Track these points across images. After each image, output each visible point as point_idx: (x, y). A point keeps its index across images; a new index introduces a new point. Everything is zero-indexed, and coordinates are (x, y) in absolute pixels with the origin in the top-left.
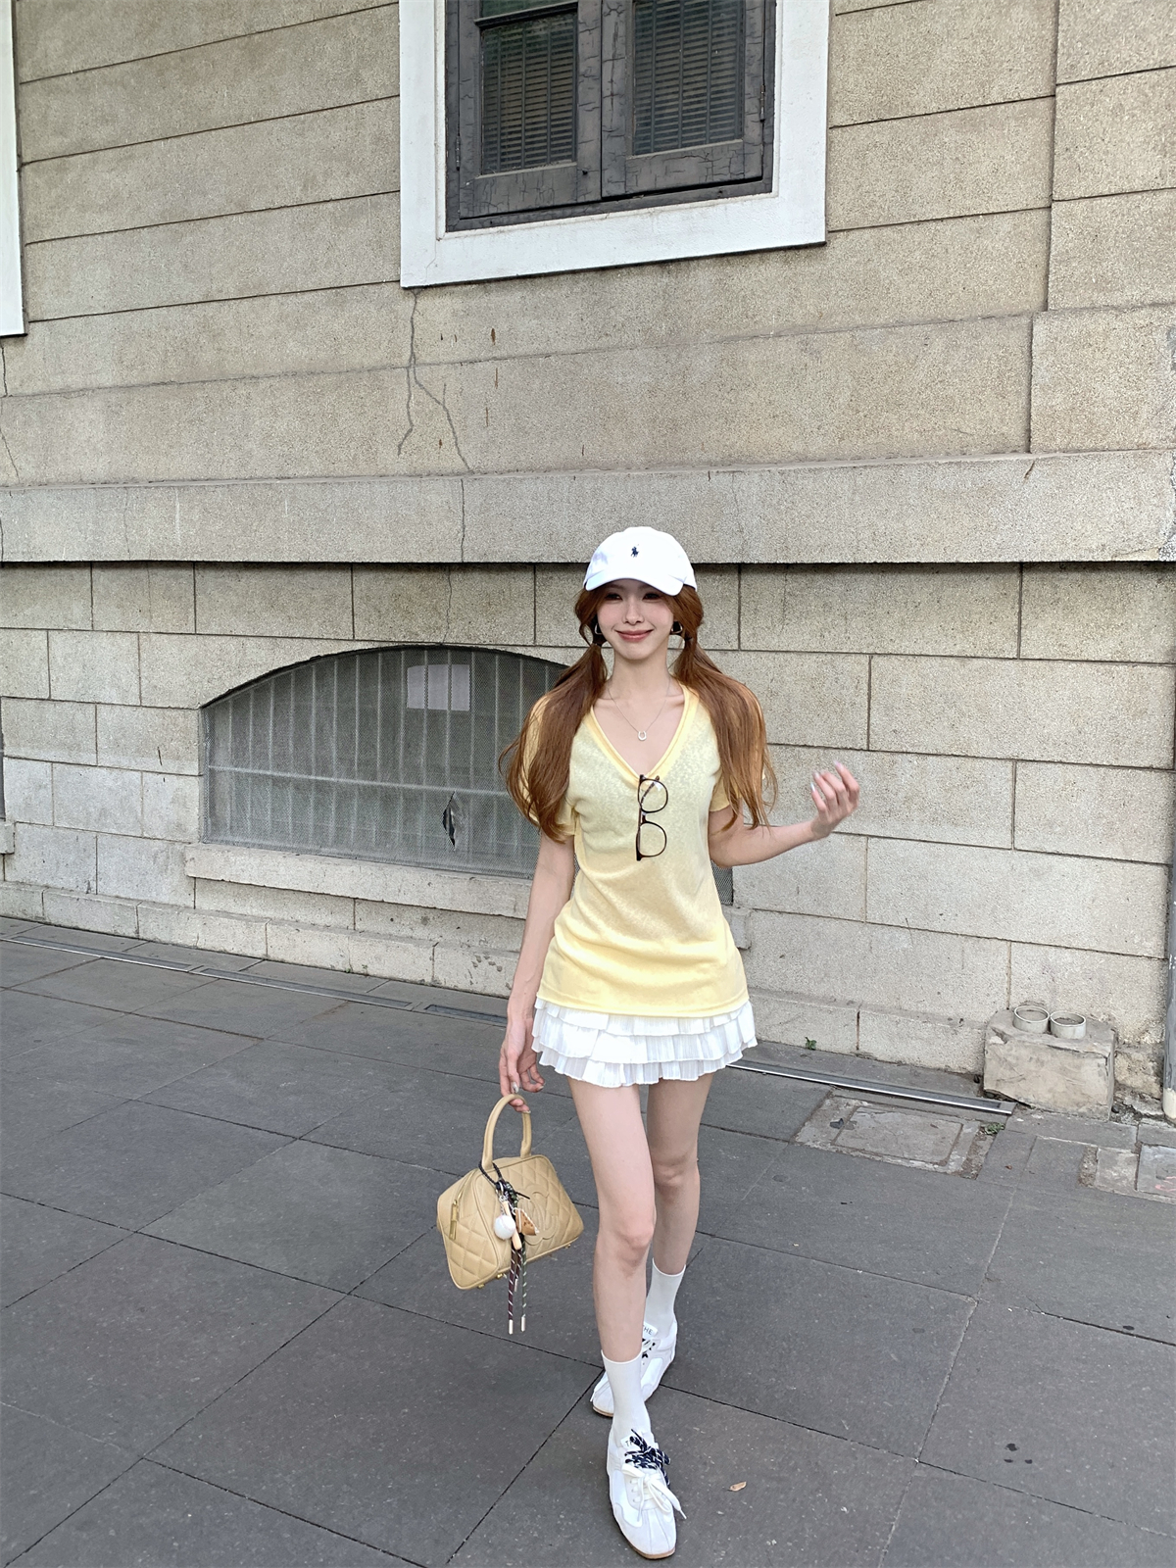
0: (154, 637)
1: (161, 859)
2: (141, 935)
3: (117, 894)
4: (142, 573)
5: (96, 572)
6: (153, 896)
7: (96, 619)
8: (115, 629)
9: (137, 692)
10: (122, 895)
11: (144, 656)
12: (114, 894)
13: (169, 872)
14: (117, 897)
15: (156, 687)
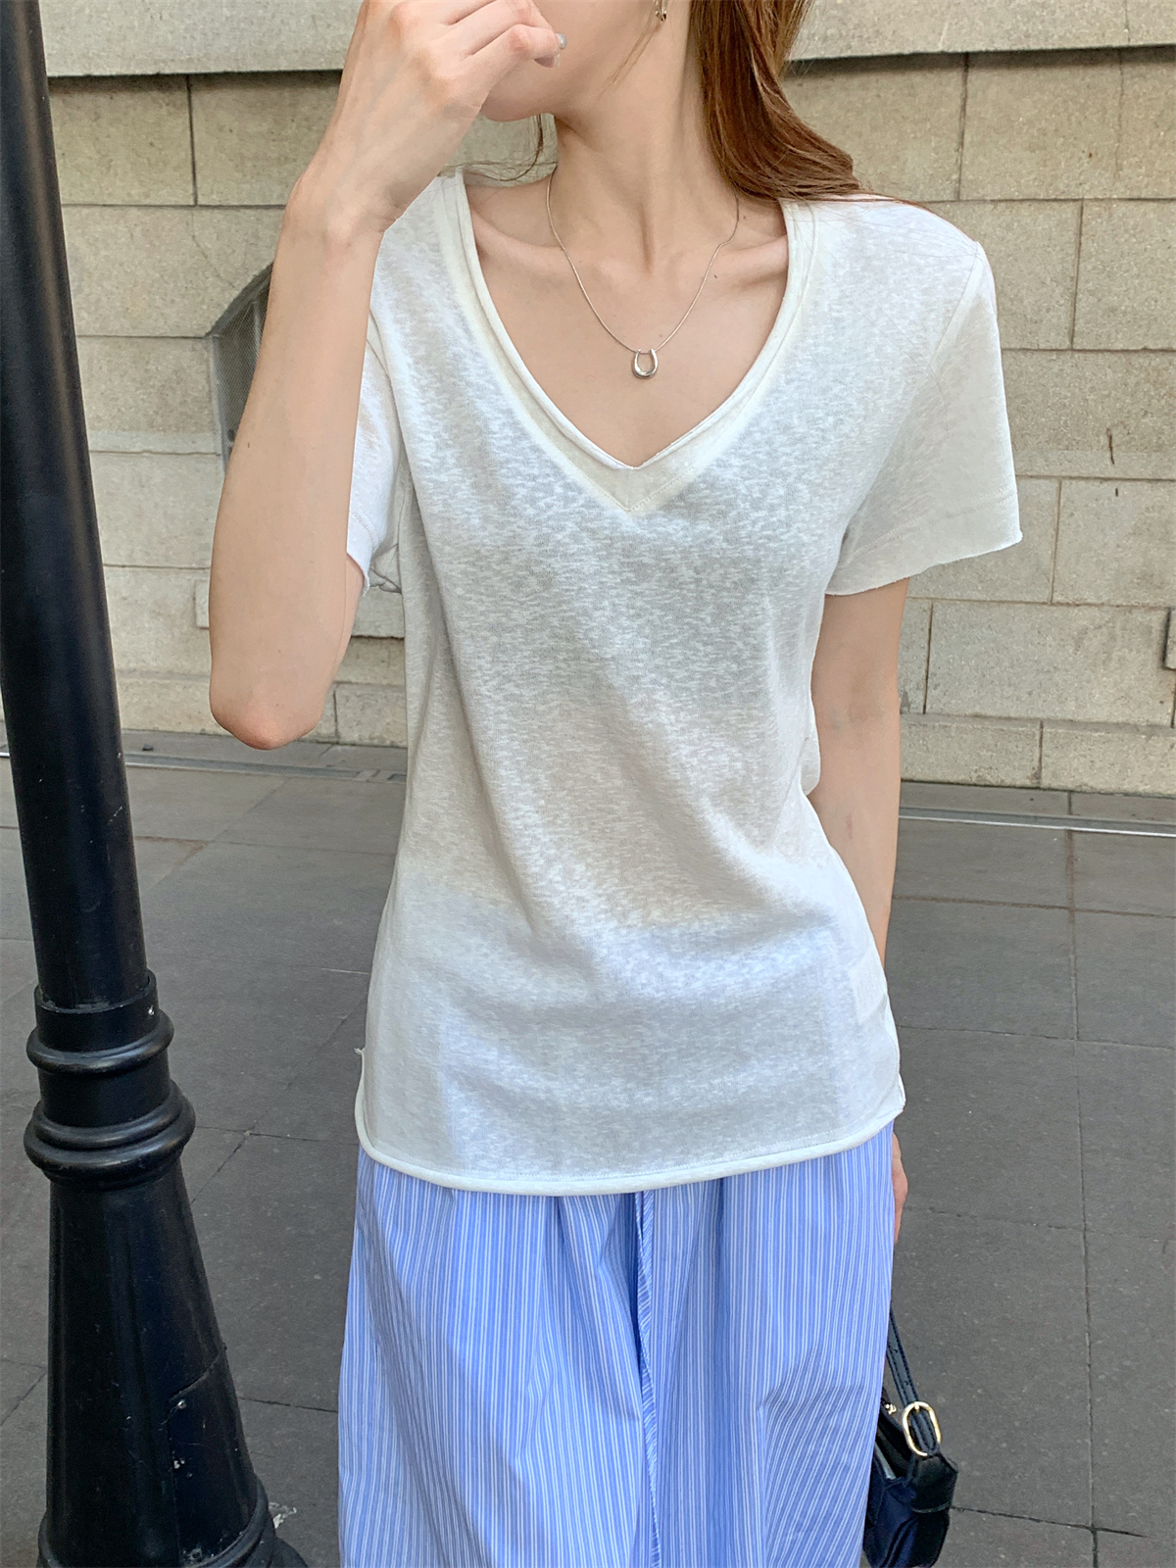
0: (1122, 209)
1: (1094, 643)
2: (1045, 782)
3: (977, 710)
4: (1106, 76)
5: (978, 78)
6: (1070, 710)
7: (968, 175)
8: (1016, 195)
9: (1065, 322)
10: (990, 712)
11: (1089, 246)
12: (969, 712)
13: (1113, 664)
14: (976, 716)
15: (1113, 310)
